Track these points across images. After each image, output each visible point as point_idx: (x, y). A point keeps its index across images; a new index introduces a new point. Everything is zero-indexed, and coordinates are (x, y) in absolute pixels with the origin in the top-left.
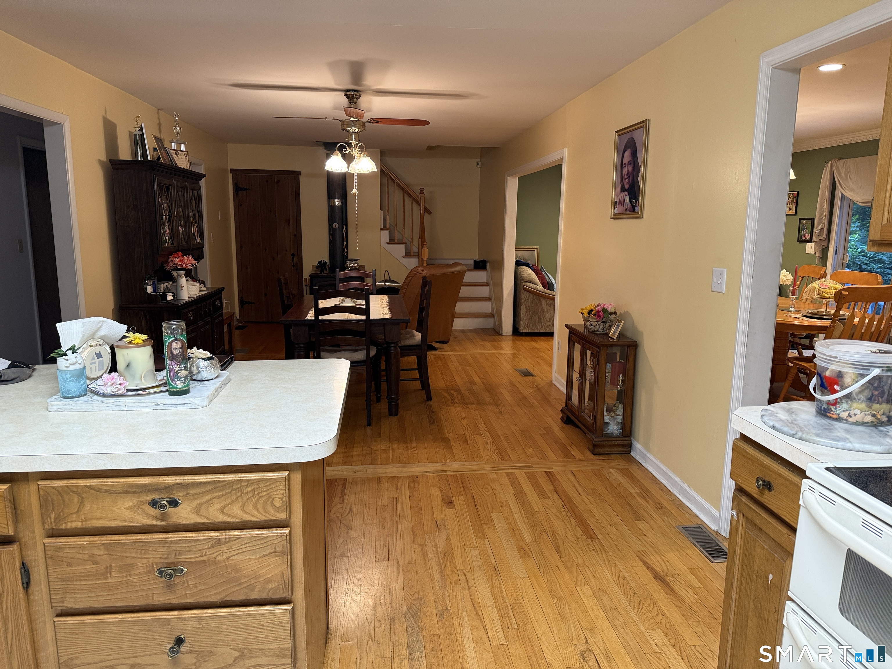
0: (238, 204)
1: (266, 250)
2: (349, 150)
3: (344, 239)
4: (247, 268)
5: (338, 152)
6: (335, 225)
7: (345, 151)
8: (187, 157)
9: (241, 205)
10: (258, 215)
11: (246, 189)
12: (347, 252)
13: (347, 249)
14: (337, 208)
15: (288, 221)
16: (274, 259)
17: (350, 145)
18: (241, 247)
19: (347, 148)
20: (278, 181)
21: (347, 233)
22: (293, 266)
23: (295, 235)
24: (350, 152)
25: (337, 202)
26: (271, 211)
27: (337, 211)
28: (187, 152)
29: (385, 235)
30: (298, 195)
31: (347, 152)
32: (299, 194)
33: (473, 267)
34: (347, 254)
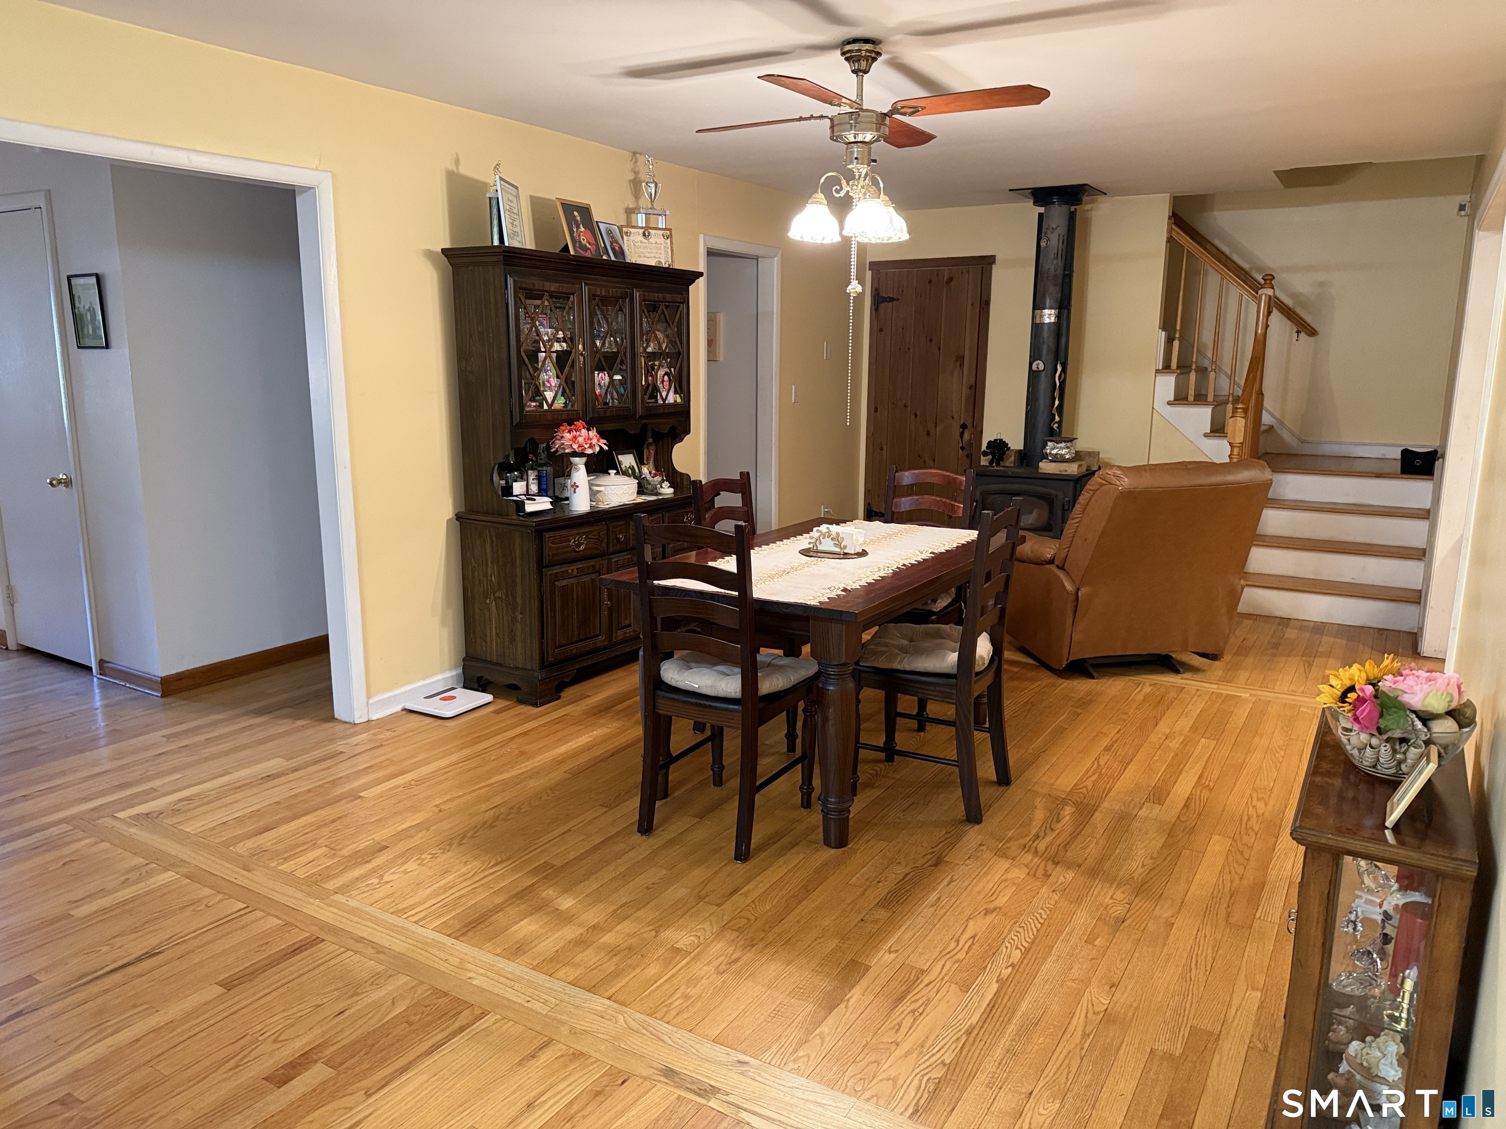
0: (877, 329)
1: (916, 415)
2: (846, 188)
3: (1057, 394)
4: (882, 449)
5: (822, 196)
6: (1038, 365)
7: (838, 191)
8: (669, 241)
9: (881, 330)
10: (909, 348)
11: (892, 300)
12: (1060, 423)
13: (1060, 416)
14: (1046, 328)
15: (960, 359)
16: (928, 434)
17: (850, 177)
18: (876, 410)
19: (844, 182)
20: (951, 279)
21: (1063, 383)
22: (963, 448)
23: (971, 388)
24: (848, 192)
25: (1049, 316)
26: (931, 340)
27: (1045, 335)
28: (670, 230)
29: (1167, 384)
30: (985, 304)
31: (842, 194)
32: (987, 303)
33: (1398, 465)
34: (1060, 427)
